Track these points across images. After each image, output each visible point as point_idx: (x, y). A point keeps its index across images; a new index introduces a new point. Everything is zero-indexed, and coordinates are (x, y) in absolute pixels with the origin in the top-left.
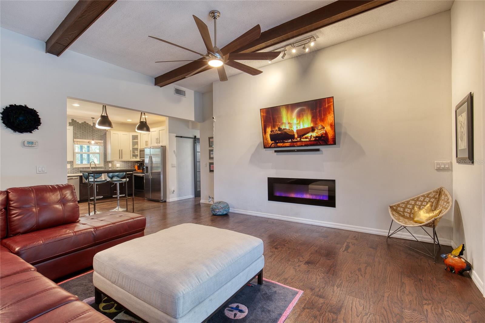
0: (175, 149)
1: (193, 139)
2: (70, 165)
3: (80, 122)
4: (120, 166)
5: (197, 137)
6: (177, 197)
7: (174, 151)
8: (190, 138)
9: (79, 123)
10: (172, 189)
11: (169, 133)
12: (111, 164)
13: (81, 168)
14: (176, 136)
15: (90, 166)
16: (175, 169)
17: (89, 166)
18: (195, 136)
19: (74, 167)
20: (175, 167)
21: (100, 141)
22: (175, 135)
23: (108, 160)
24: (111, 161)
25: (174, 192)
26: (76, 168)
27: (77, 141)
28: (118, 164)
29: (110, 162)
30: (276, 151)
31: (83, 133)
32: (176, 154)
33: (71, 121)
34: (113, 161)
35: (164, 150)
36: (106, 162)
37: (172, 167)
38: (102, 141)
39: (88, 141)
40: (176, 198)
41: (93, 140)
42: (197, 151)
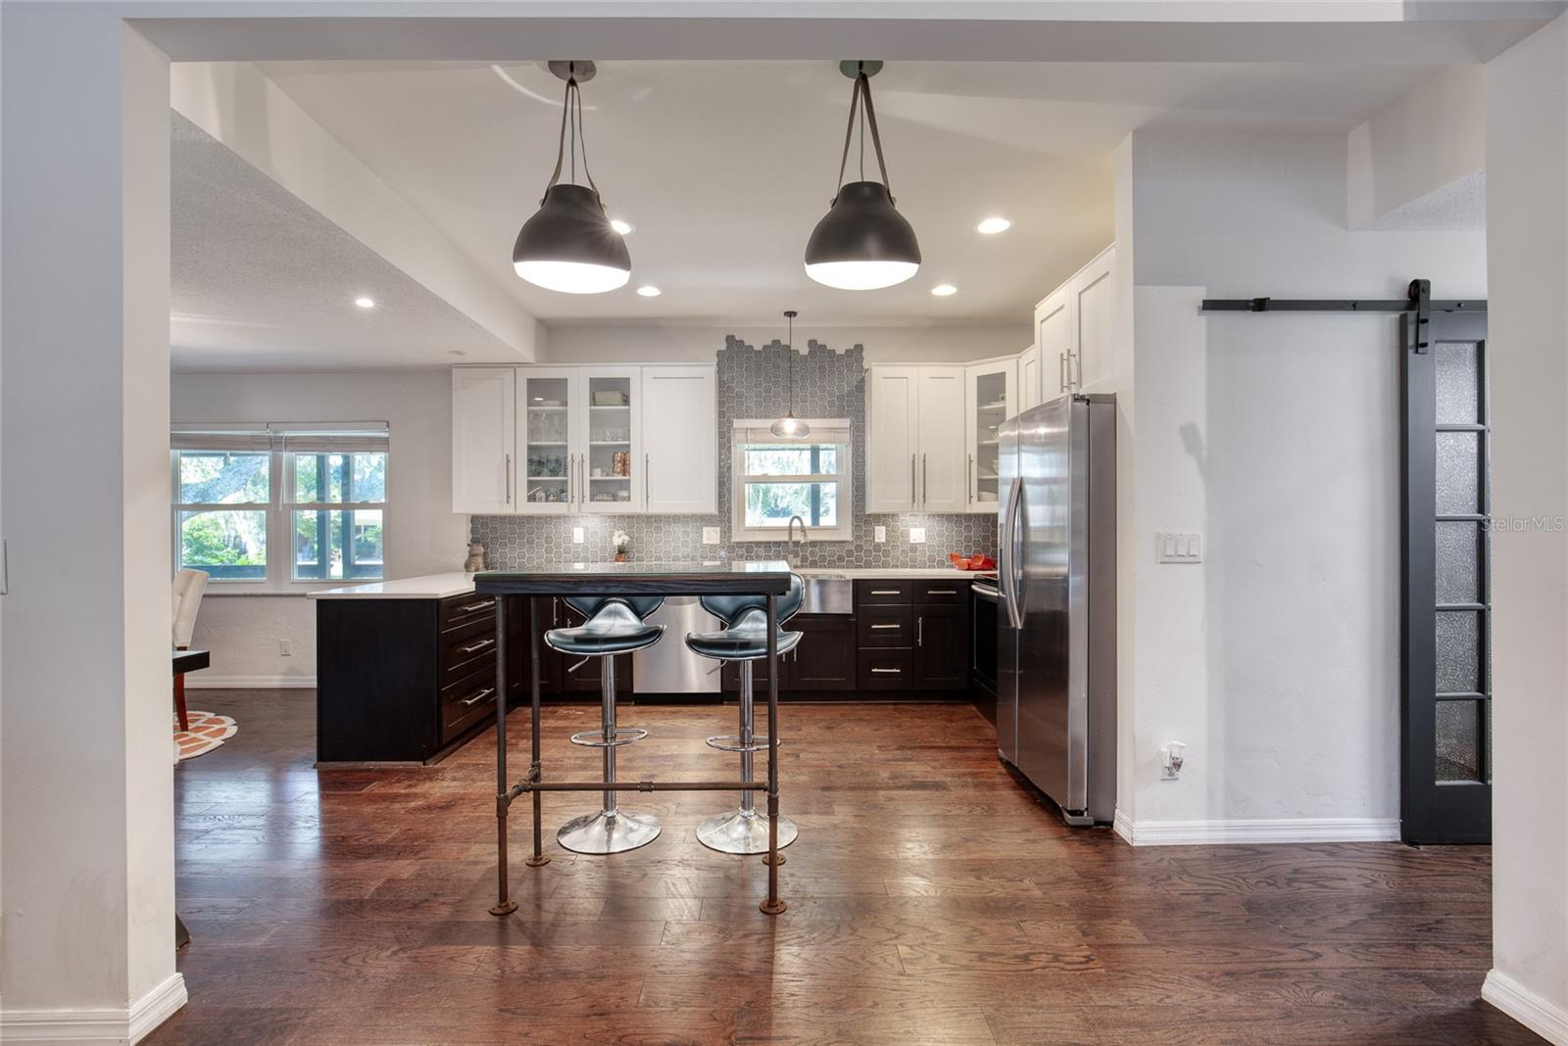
0: (1195, 412)
1: (1395, 316)
2: (718, 529)
3: (758, 347)
4: (928, 536)
5: (1436, 294)
6: (1210, 815)
7: (1188, 433)
8: (1354, 306)
9: (755, 348)
10: (1169, 743)
11: (1137, 282)
12: (883, 528)
13: (761, 543)
14: (1210, 305)
15: (791, 537)
16: (1191, 583)
17: (787, 539)
18: (1418, 290)
19: (733, 540)
20: (1192, 560)
21: (836, 423)
22: (1202, 294)
23: (872, 508)
24: (884, 515)
26: (740, 544)
27: (747, 429)
28: (919, 530)
29: (879, 518)
31: (767, 391)
32: (1204, 454)
33: (723, 347)
34: (893, 515)
36: (862, 518)
37: (1167, 561)
38: (846, 422)
39: (768, 423)
40: (1203, 823)
41: (791, 416)
42: (1442, 419)
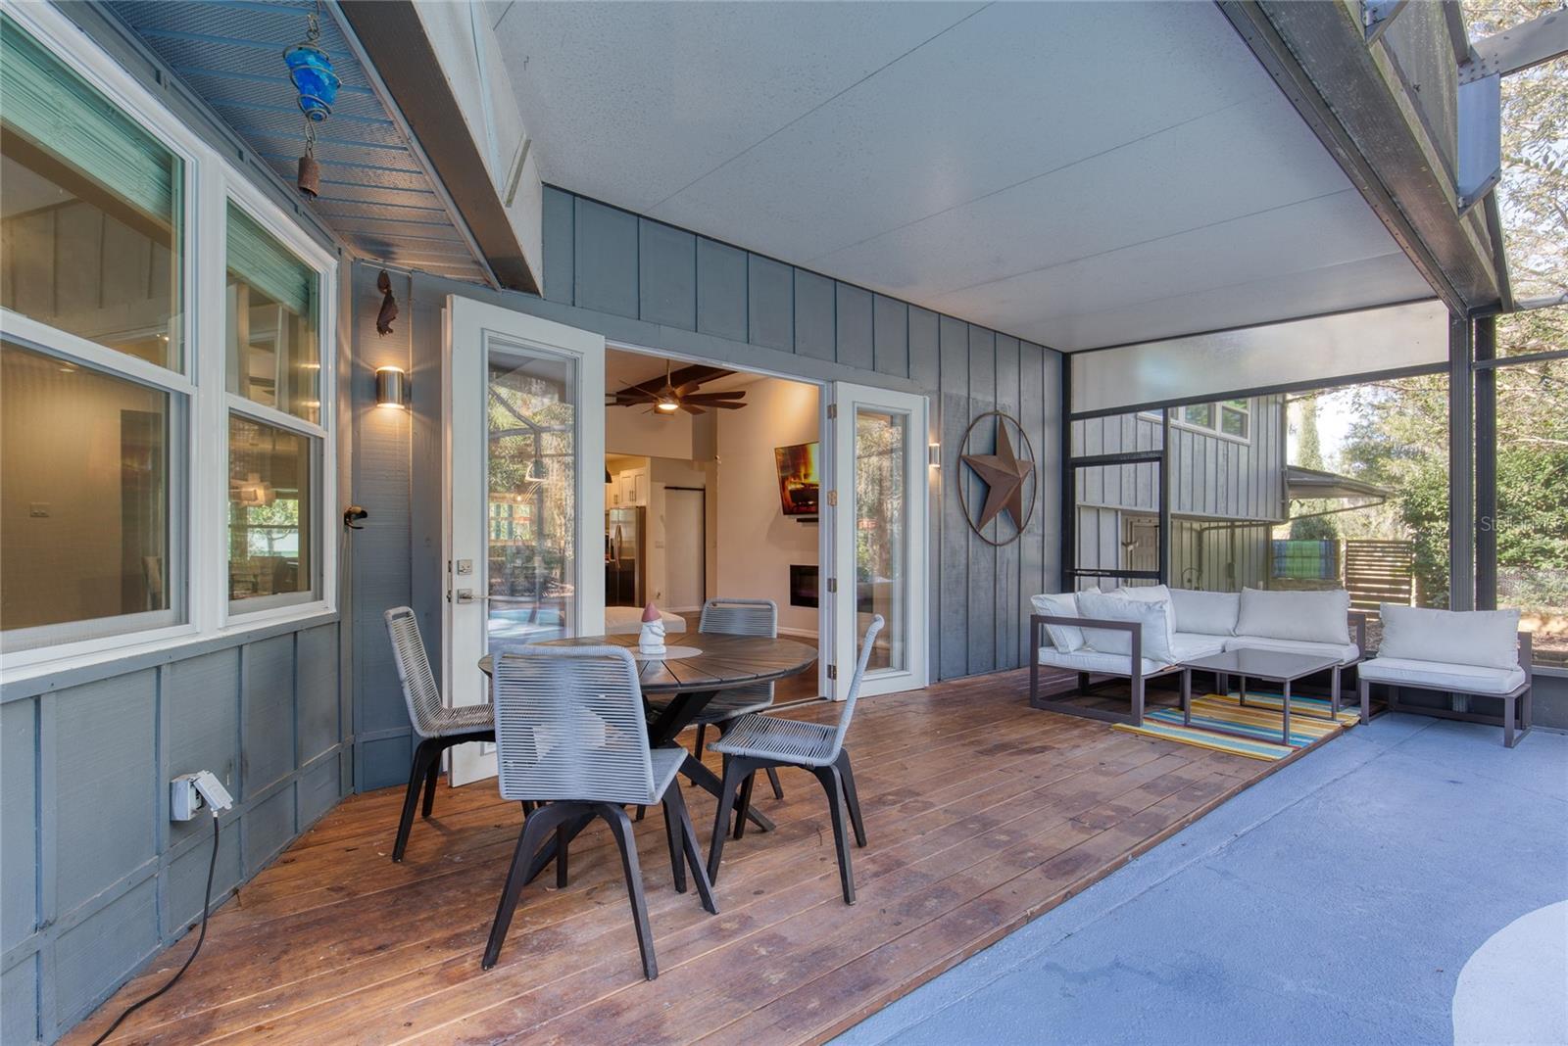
0: (663, 512)
7: (662, 517)
10: (657, 591)
11: (652, 480)
14: (666, 488)
16: (662, 551)
22: (664, 485)
25: (660, 597)
30: (799, 520)
32: (665, 523)
35: (641, 513)
37: (657, 547)
